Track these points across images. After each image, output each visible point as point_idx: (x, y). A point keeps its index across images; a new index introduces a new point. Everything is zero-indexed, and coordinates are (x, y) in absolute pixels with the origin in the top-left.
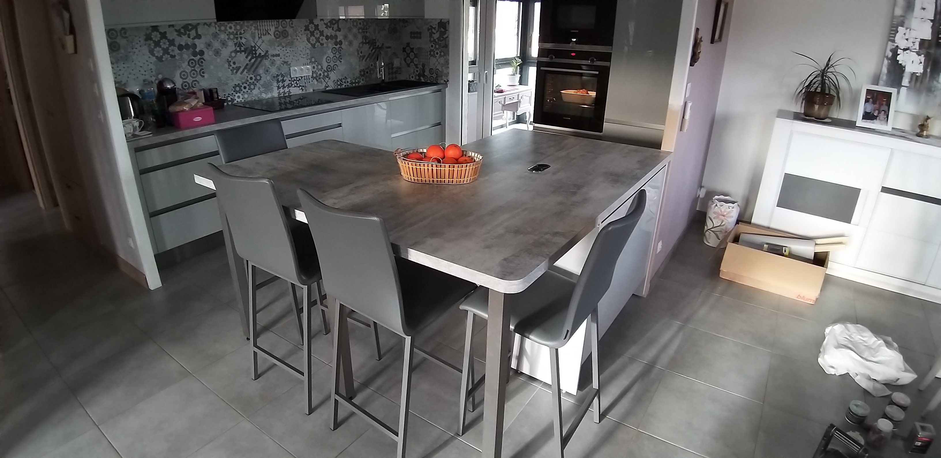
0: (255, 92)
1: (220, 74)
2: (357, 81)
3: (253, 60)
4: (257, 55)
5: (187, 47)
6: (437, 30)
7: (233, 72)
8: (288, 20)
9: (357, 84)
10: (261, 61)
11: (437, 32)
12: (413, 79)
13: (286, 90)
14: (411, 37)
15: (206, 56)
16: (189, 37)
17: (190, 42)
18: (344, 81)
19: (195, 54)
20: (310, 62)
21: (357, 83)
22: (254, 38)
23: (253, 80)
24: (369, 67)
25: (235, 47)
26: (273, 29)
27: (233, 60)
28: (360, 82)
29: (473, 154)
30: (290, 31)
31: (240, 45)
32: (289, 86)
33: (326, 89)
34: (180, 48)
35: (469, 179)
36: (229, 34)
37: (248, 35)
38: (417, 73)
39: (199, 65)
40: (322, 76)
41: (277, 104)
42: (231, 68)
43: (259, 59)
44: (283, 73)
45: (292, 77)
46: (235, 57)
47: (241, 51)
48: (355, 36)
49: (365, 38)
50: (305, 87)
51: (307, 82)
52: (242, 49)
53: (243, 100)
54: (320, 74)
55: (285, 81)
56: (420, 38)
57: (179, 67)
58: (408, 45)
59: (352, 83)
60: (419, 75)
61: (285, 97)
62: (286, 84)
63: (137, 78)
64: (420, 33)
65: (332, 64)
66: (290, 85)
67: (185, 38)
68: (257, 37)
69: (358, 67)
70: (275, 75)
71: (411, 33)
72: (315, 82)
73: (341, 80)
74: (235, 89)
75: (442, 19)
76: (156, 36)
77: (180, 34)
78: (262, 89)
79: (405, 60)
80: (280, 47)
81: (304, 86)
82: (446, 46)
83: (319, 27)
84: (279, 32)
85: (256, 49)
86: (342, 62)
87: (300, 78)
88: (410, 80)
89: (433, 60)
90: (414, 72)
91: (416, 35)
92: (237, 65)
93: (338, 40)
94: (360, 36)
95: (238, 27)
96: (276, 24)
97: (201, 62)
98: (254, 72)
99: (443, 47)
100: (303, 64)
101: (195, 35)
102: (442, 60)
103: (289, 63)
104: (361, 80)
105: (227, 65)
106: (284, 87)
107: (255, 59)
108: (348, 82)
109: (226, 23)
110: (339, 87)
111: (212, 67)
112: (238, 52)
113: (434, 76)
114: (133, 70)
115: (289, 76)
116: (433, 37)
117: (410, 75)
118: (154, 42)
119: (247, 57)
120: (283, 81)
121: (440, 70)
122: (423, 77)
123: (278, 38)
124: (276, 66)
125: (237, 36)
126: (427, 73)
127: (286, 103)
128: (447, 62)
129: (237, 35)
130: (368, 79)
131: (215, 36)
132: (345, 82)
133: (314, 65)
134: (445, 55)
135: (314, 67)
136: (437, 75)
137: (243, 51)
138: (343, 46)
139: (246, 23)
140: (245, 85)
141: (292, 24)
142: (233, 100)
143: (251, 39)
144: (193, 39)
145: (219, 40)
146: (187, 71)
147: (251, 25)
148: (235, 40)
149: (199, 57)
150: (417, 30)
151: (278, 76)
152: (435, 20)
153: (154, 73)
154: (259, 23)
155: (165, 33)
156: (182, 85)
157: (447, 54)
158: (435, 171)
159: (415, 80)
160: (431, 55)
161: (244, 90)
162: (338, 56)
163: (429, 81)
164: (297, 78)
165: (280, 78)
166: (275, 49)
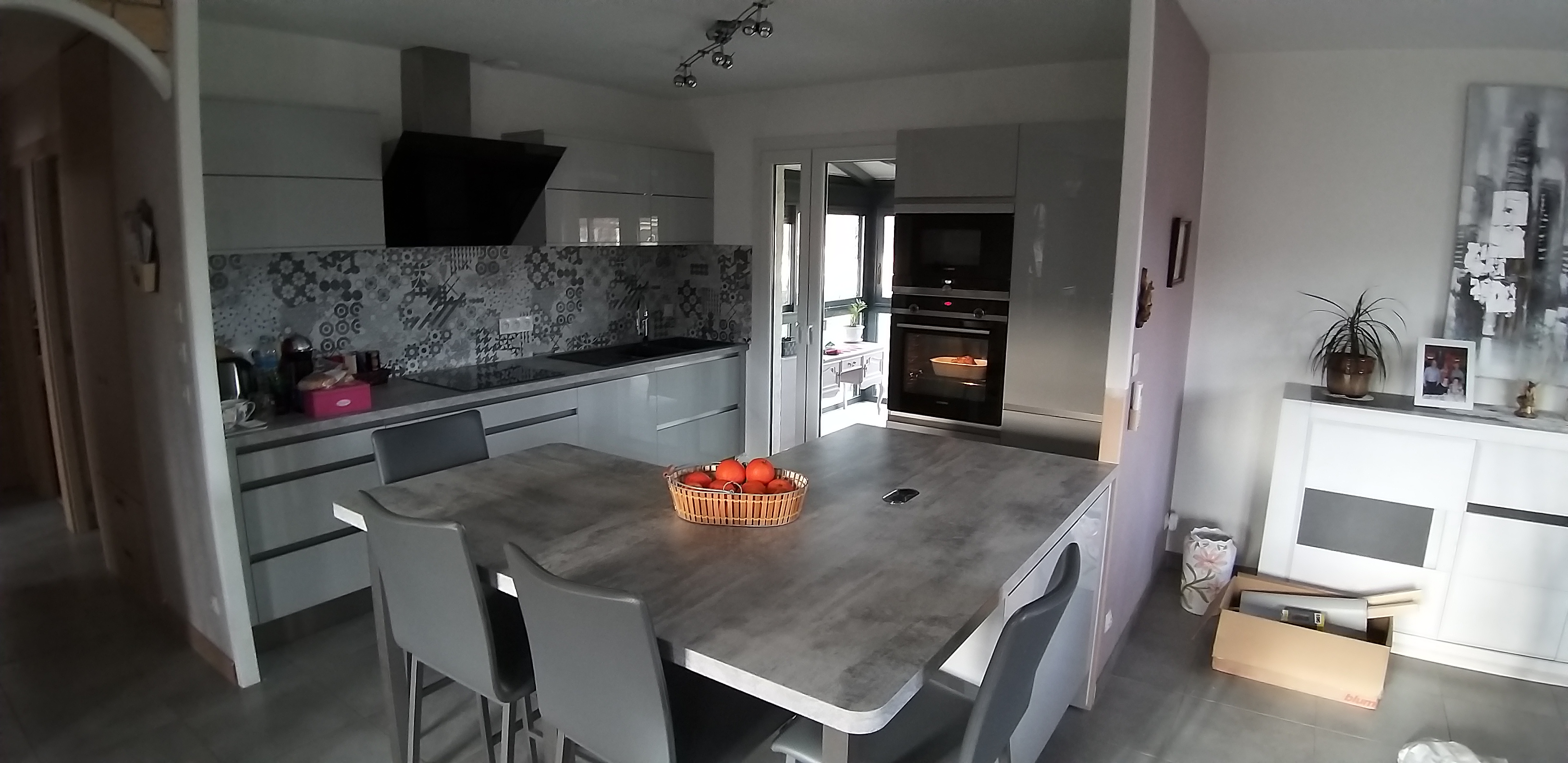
0: (440, 357)
1: (385, 329)
2: (604, 339)
3: (440, 308)
4: (447, 300)
5: (335, 285)
6: (732, 261)
7: (406, 325)
8: (499, 247)
9: (604, 345)
10: (453, 309)
11: (733, 265)
12: (693, 336)
13: (491, 354)
14: (692, 272)
15: (364, 301)
16: (339, 269)
17: (340, 277)
18: (583, 339)
19: (347, 296)
20: (531, 311)
21: (604, 342)
22: (443, 273)
23: (438, 339)
24: (624, 318)
25: (413, 287)
26: (475, 261)
27: (409, 307)
28: (610, 340)
29: (793, 474)
30: (502, 262)
31: (421, 284)
32: (495, 348)
33: (554, 352)
34: (325, 286)
35: (786, 518)
36: (405, 266)
37: (434, 269)
38: (701, 327)
39: (352, 313)
40: (548, 333)
41: (474, 376)
42: (404, 319)
43: (450, 306)
44: (486, 328)
45: (501, 334)
46: (412, 301)
47: (421, 294)
48: (604, 271)
49: (619, 273)
50: (520, 350)
51: (525, 341)
52: (424, 290)
53: (420, 370)
54: (546, 330)
55: (489, 341)
56: (707, 274)
57: (320, 317)
58: (687, 283)
59: (596, 343)
60: (704, 330)
61: (487, 366)
62: (491, 344)
63: (251, 331)
64: (706, 266)
65: (566, 313)
66: (497, 347)
67: (333, 271)
68: (449, 274)
69: (606, 318)
70: (475, 332)
71: (693, 266)
72: (538, 341)
73: (579, 338)
74: (408, 352)
75: (740, 246)
76: (286, 267)
77: (324, 263)
78: (451, 353)
79: (681, 306)
80: (485, 288)
81: (519, 348)
82: (747, 287)
83: (549, 258)
84: (484, 264)
85: (447, 290)
86: (582, 310)
87: (514, 336)
88: (689, 336)
89: (725, 307)
90: (695, 326)
91: (701, 269)
92: (413, 315)
93: (577, 277)
94: (611, 271)
95: (420, 257)
96: (481, 253)
97: (355, 310)
98: (440, 326)
99: (742, 288)
100: (521, 314)
101: (349, 267)
102: (740, 308)
103: (497, 312)
104: (611, 338)
105: (397, 315)
106: (487, 349)
107: (443, 306)
108: (589, 341)
109: (401, 250)
110: (576, 349)
111: (373, 317)
112: (417, 294)
113: (728, 331)
114: (245, 319)
115: (496, 333)
116: (727, 273)
117: (688, 331)
118: (283, 276)
119: (430, 303)
120: (487, 340)
121: (737, 322)
122: (709, 333)
123: (482, 274)
124: (477, 317)
125: (416, 270)
126: (716, 327)
127: (488, 375)
128: (748, 311)
129: (418, 268)
130: (621, 336)
131: (382, 269)
132: (585, 342)
133: (537, 315)
134: (744, 300)
135: (537, 319)
136: (732, 330)
137: (425, 293)
138: (584, 286)
139: (432, 250)
140: (424, 346)
141: (506, 252)
142: (402, 370)
143: (439, 275)
144: (347, 272)
145: (388, 277)
146: (332, 323)
147: (441, 253)
148: (414, 276)
149: (352, 301)
150: (701, 262)
151: (478, 332)
152: (731, 246)
153: (278, 325)
154: (454, 251)
155: (302, 262)
156: (322, 345)
157: (749, 297)
158: (730, 506)
159: (697, 337)
160: (723, 300)
161: (421, 354)
162: (576, 302)
163: (718, 340)
164: (509, 335)
165: (482, 336)
166: (476, 291)
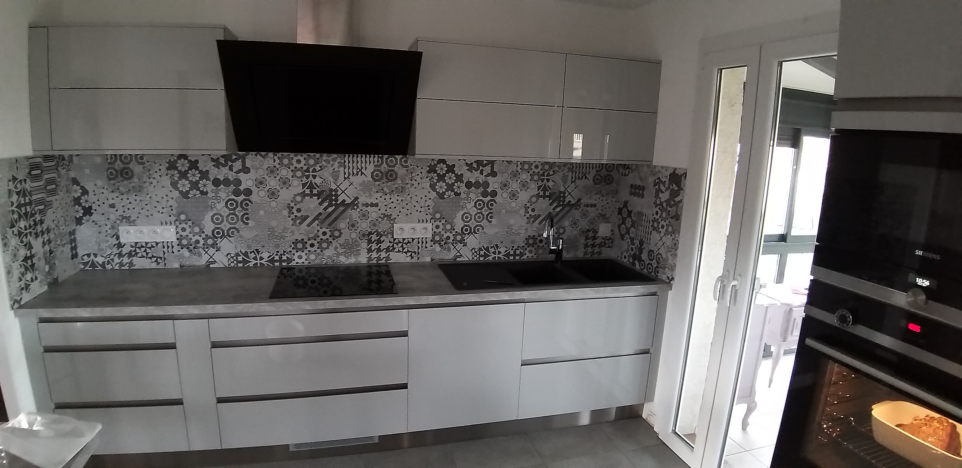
0: (327, 253)
1: (273, 224)
2: (518, 252)
3: (330, 209)
4: (338, 203)
5: (227, 182)
6: (667, 185)
7: (295, 222)
8: (399, 157)
9: (517, 258)
10: (344, 211)
11: (666, 190)
13: (383, 255)
14: (631, 194)
15: (253, 198)
16: (231, 169)
17: (231, 176)
18: (492, 250)
19: (237, 193)
20: (432, 218)
21: (518, 255)
22: (336, 178)
23: (327, 236)
25: (303, 188)
26: (371, 168)
27: (298, 206)
28: (526, 255)
30: (400, 171)
31: (311, 187)
32: (388, 250)
33: (457, 260)
34: (216, 182)
36: (296, 169)
37: (327, 174)
38: (632, 253)
39: (242, 207)
40: (451, 241)
41: (364, 273)
42: (293, 216)
43: (341, 208)
44: (379, 230)
45: (395, 237)
46: (302, 201)
47: (311, 195)
48: (524, 185)
49: (543, 188)
50: (417, 254)
51: (422, 247)
52: (315, 192)
53: (307, 262)
54: (448, 238)
55: (381, 243)
56: (643, 197)
57: (212, 208)
58: (626, 204)
59: (508, 255)
60: (634, 258)
61: (379, 265)
62: (383, 246)
64: (644, 189)
65: (473, 224)
66: (391, 249)
68: (341, 177)
69: (522, 231)
70: (367, 233)
71: (632, 186)
72: (438, 248)
73: (487, 249)
74: (296, 246)
75: (676, 169)
76: (182, 165)
77: (217, 163)
78: (341, 251)
79: (618, 227)
80: (380, 194)
81: (415, 253)
84: (381, 172)
85: (339, 193)
86: (493, 223)
87: (410, 240)
89: (657, 238)
90: (628, 250)
91: (638, 191)
92: (302, 213)
93: (489, 190)
94: (533, 186)
95: (312, 162)
96: (378, 161)
97: (244, 205)
98: (330, 225)
99: (672, 218)
100: (419, 221)
101: (241, 167)
102: (668, 240)
103: (392, 217)
104: (527, 253)
105: (286, 212)
106: (379, 250)
107: (334, 208)
108: (499, 253)
109: (292, 155)
110: (482, 259)
111: (262, 212)
112: (307, 195)
115: (390, 236)
116: (660, 199)
117: (621, 255)
118: (180, 172)
119: (321, 204)
120: (379, 242)
121: (664, 255)
123: (377, 181)
124: (369, 220)
125: (307, 174)
126: (645, 258)
129: (309, 172)
130: (539, 252)
131: (272, 171)
132: (494, 253)
133: (438, 223)
134: (673, 232)
135: (437, 227)
136: (658, 265)
137: (315, 195)
138: (498, 198)
139: (325, 157)
140: (312, 241)
141: (406, 162)
142: (289, 260)
143: (331, 179)
144: (237, 172)
145: (278, 178)
146: (223, 214)
147: (334, 160)
148: (304, 179)
149: (243, 197)
150: (639, 183)
151: (371, 233)
152: (667, 168)
153: (174, 212)
154: (348, 158)
155: (197, 161)
156: (213, 231)
159: (627, 266)
160: (654, 228)
161: (309, 248)
162: (486, 214)
164: (404, 239)
165: (374, 237)
166: (371, 196)
